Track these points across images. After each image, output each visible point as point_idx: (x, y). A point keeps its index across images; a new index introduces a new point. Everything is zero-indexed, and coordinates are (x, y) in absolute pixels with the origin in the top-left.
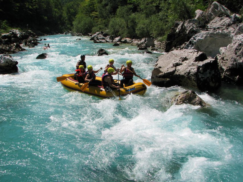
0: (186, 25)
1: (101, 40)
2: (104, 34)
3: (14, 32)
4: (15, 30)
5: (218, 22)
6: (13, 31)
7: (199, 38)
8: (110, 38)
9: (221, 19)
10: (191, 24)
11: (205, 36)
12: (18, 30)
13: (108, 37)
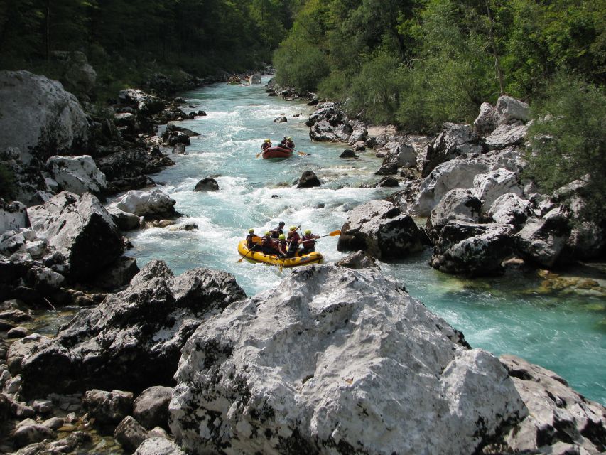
0: (446, 138)
1: (324, 134)
2: (331, 119)
3: (130, 94)
4: (133, 90)
5: (502, 133)
6: (129, 92)
7: (444, 170)
8: (345, 128)
9: (509, 129)
10: (454, 137)
11: (453, 167)
12: (138, 91)
13: (340, 126)
